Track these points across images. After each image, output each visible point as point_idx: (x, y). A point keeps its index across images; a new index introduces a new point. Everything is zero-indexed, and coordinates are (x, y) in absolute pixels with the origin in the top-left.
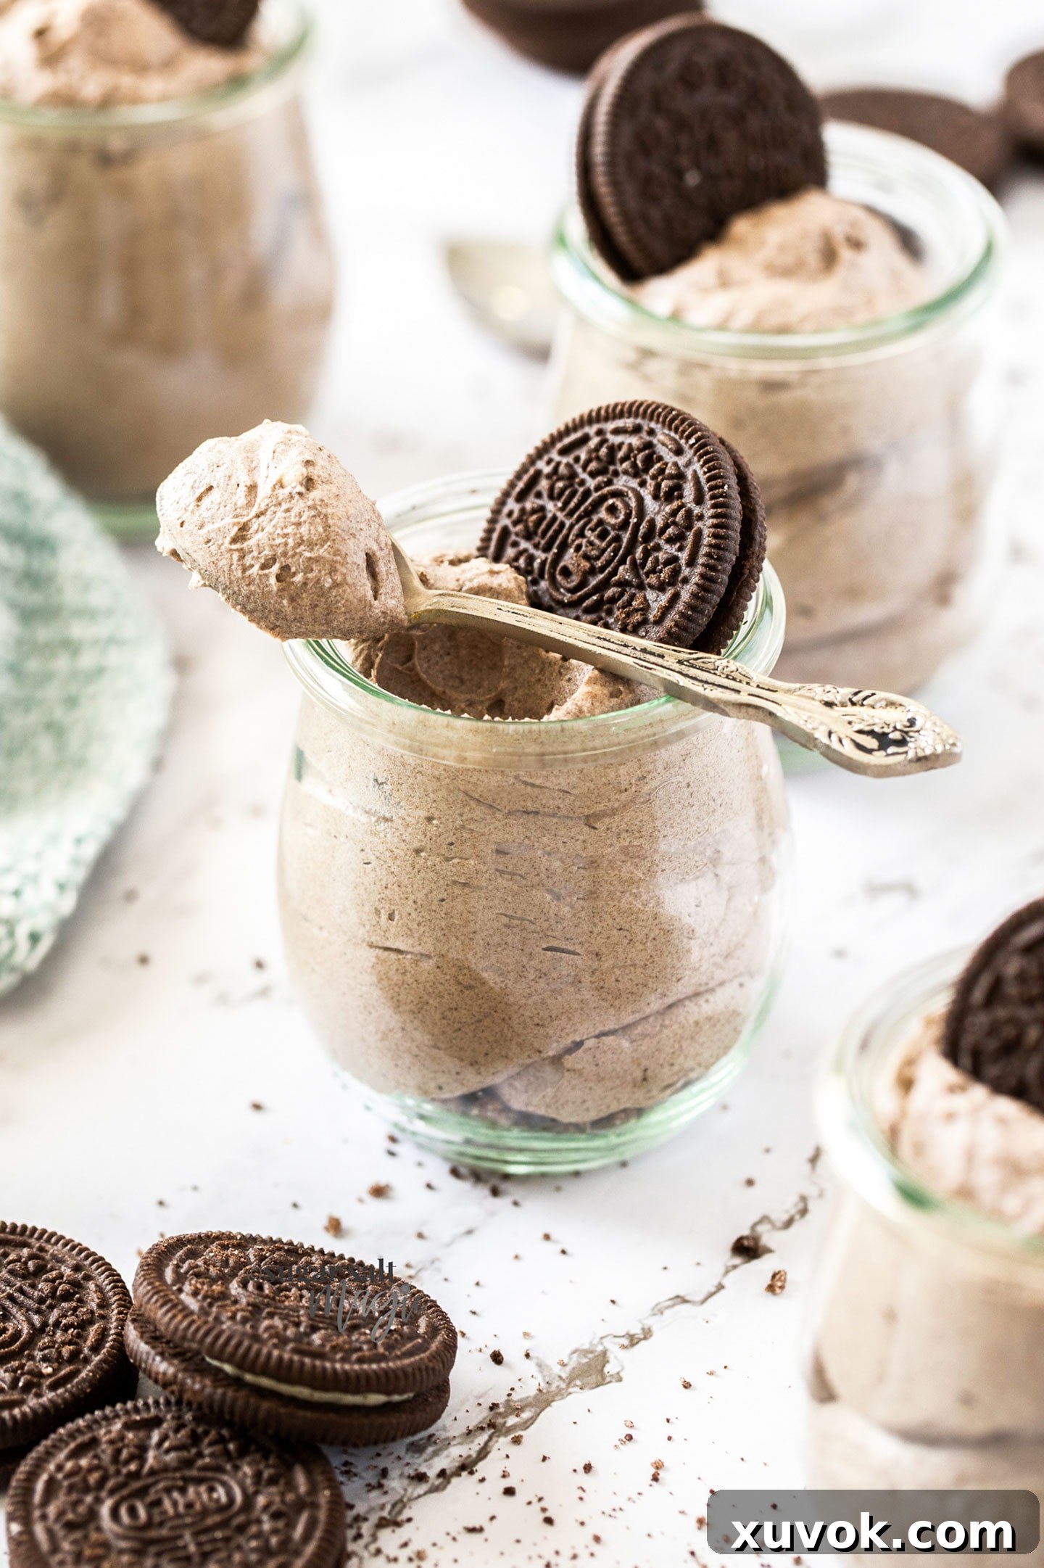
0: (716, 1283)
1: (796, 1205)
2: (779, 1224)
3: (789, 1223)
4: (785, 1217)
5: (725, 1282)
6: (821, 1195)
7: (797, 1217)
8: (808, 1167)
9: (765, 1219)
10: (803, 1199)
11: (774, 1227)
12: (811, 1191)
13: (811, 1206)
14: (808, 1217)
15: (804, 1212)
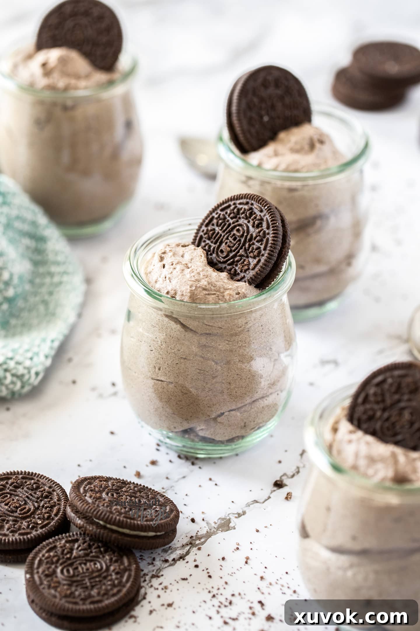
0: (268, 496)
1: (295, 470)
2: (290, 476)
3: (293, 476)
4: (292, 474)
5: (271, 496)
6: (304, 467)
7: (296, 474)
8: (299, 457)
9: (285, 474)
10: (298, 468)
11: (288, 477)
12: (301, 465)
13: (301, 470)
14: (300, 474)
15: (298, 472)
